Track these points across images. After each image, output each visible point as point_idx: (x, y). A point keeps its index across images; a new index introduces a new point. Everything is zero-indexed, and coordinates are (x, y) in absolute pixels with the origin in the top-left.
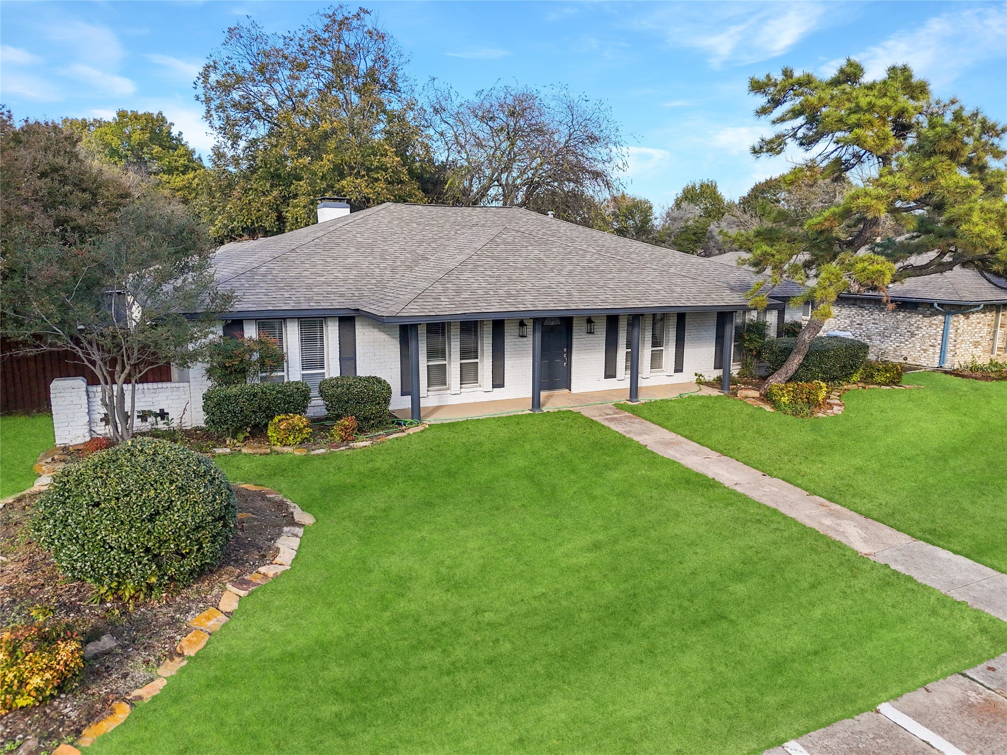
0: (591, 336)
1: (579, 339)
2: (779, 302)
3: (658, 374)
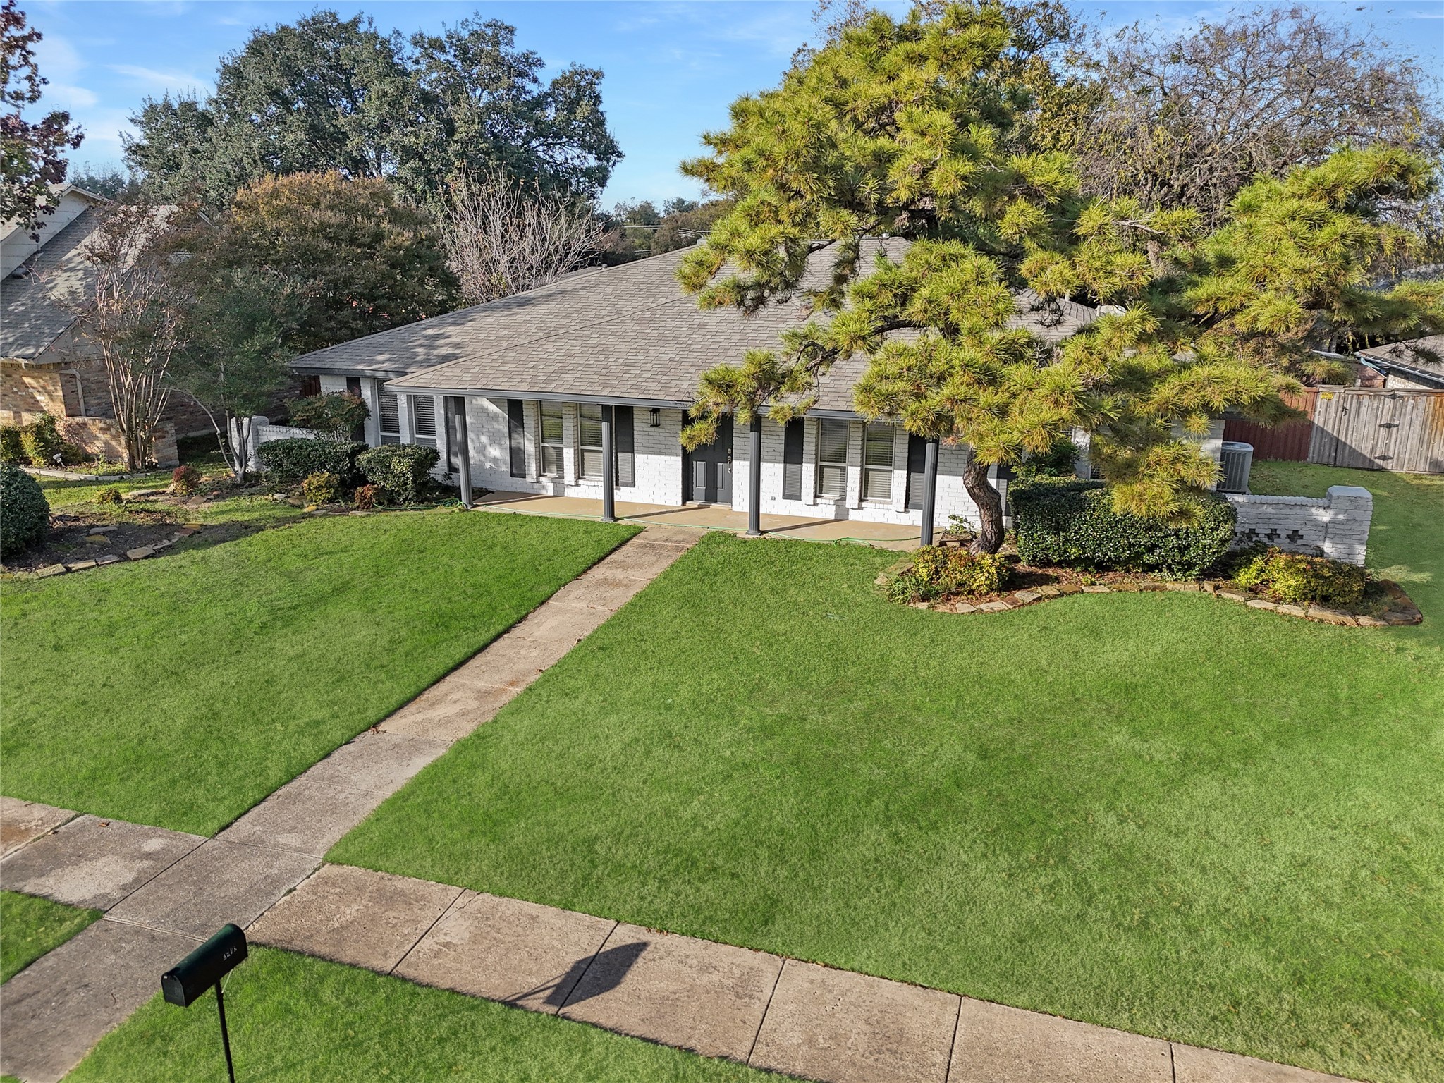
3: (878, 505)
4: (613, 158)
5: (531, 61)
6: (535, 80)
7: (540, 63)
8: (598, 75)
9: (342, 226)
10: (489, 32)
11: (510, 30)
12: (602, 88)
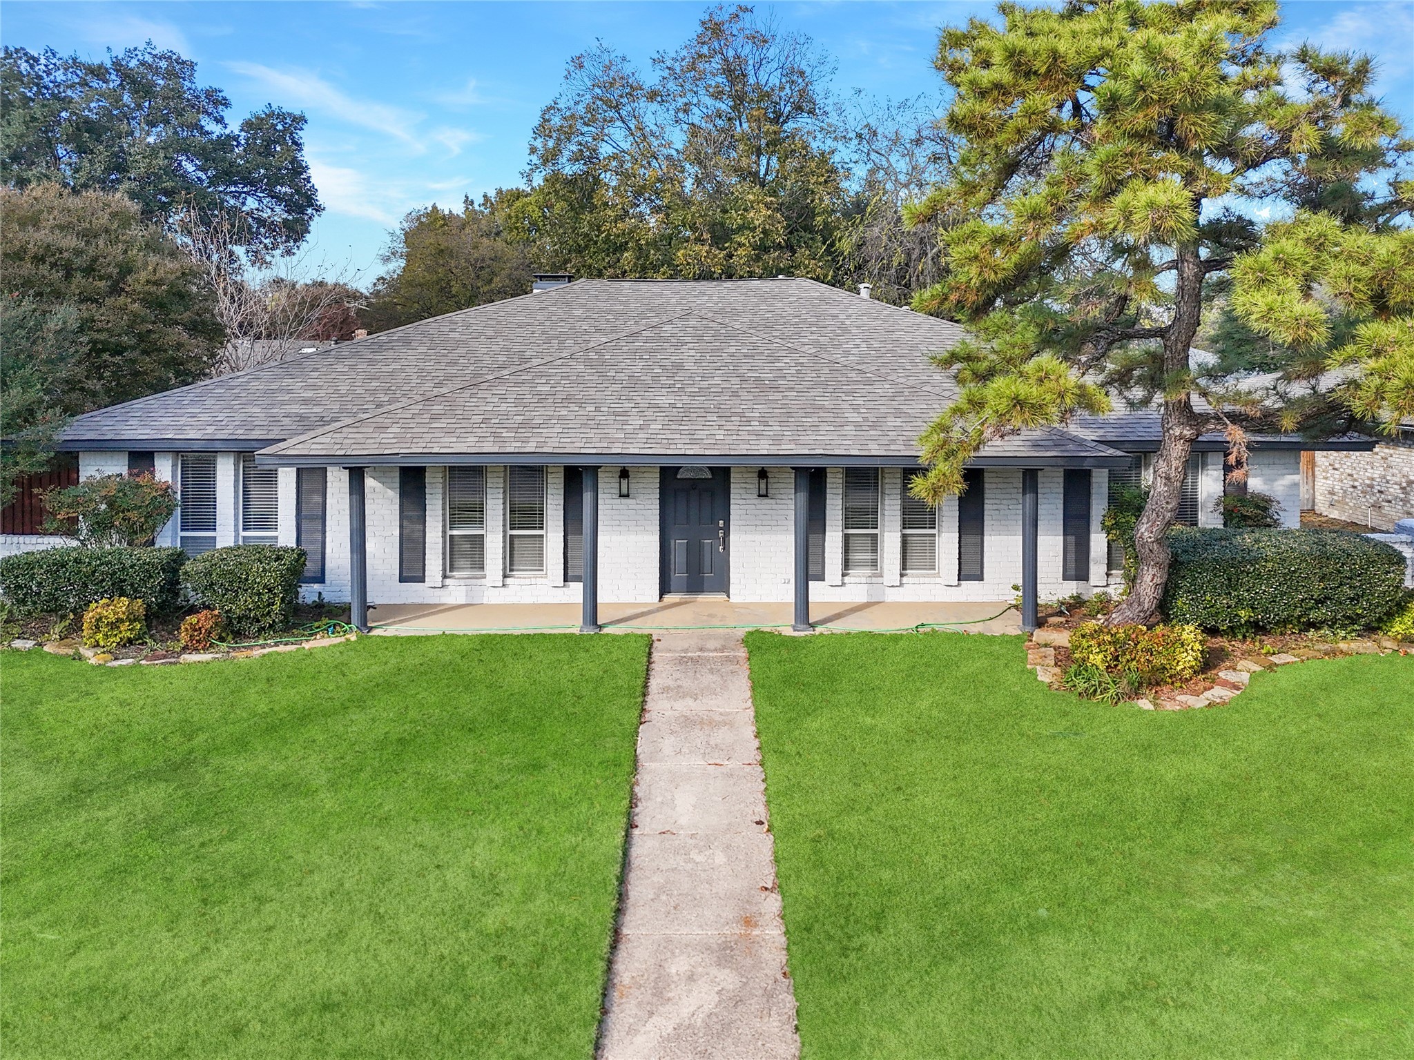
0: (766, 501)
1: (742, 504)
2: (1119, 453)
3: (922, 580)
4: (310, 211)
5: (216, 100)
6: (219, 120)
7: (226, 103)
8: (299, 120)
9: (78, 252)
10: (164, 64)
11: (192, 65)
12: (305, 136)
